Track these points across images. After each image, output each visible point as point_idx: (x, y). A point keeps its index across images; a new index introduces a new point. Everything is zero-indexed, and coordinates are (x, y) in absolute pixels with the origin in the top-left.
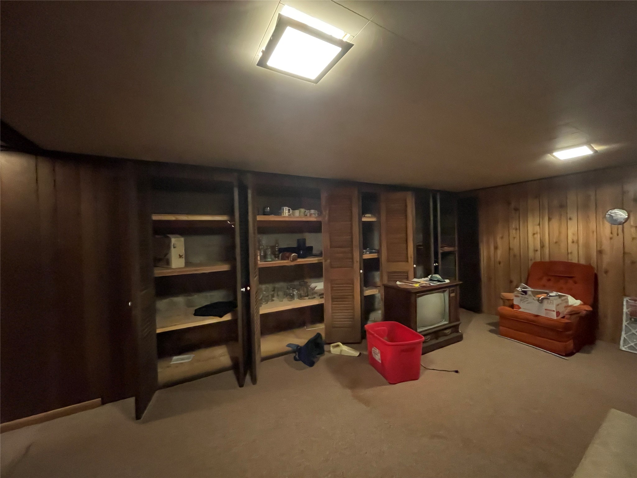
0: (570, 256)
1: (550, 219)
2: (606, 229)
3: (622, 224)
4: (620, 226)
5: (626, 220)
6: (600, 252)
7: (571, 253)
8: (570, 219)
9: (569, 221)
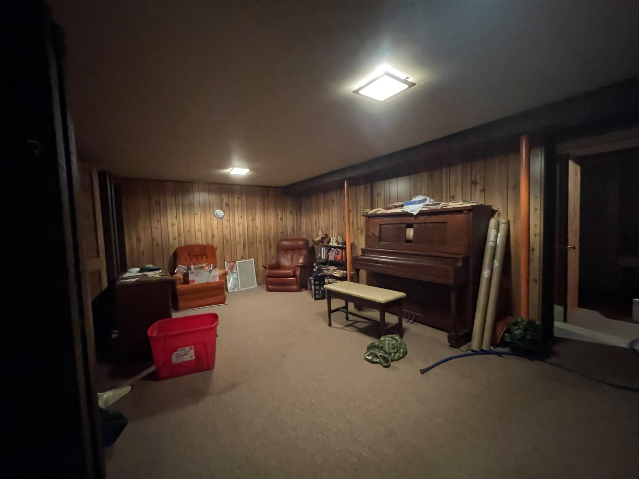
0: (197, 240)
1: (183, 214)
2: (215, 222)
3: (221, 218)
4: (221, 220)
5: (224, 216)
6: (213, 236)
7: (198, 238)
8: (196, 214)
9: (195, 215)
